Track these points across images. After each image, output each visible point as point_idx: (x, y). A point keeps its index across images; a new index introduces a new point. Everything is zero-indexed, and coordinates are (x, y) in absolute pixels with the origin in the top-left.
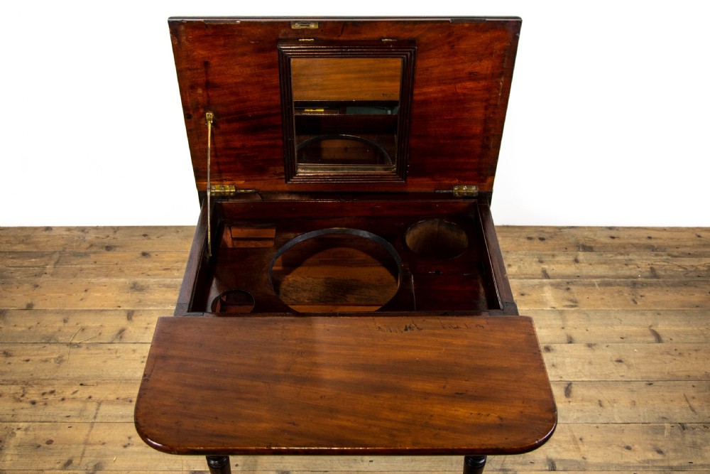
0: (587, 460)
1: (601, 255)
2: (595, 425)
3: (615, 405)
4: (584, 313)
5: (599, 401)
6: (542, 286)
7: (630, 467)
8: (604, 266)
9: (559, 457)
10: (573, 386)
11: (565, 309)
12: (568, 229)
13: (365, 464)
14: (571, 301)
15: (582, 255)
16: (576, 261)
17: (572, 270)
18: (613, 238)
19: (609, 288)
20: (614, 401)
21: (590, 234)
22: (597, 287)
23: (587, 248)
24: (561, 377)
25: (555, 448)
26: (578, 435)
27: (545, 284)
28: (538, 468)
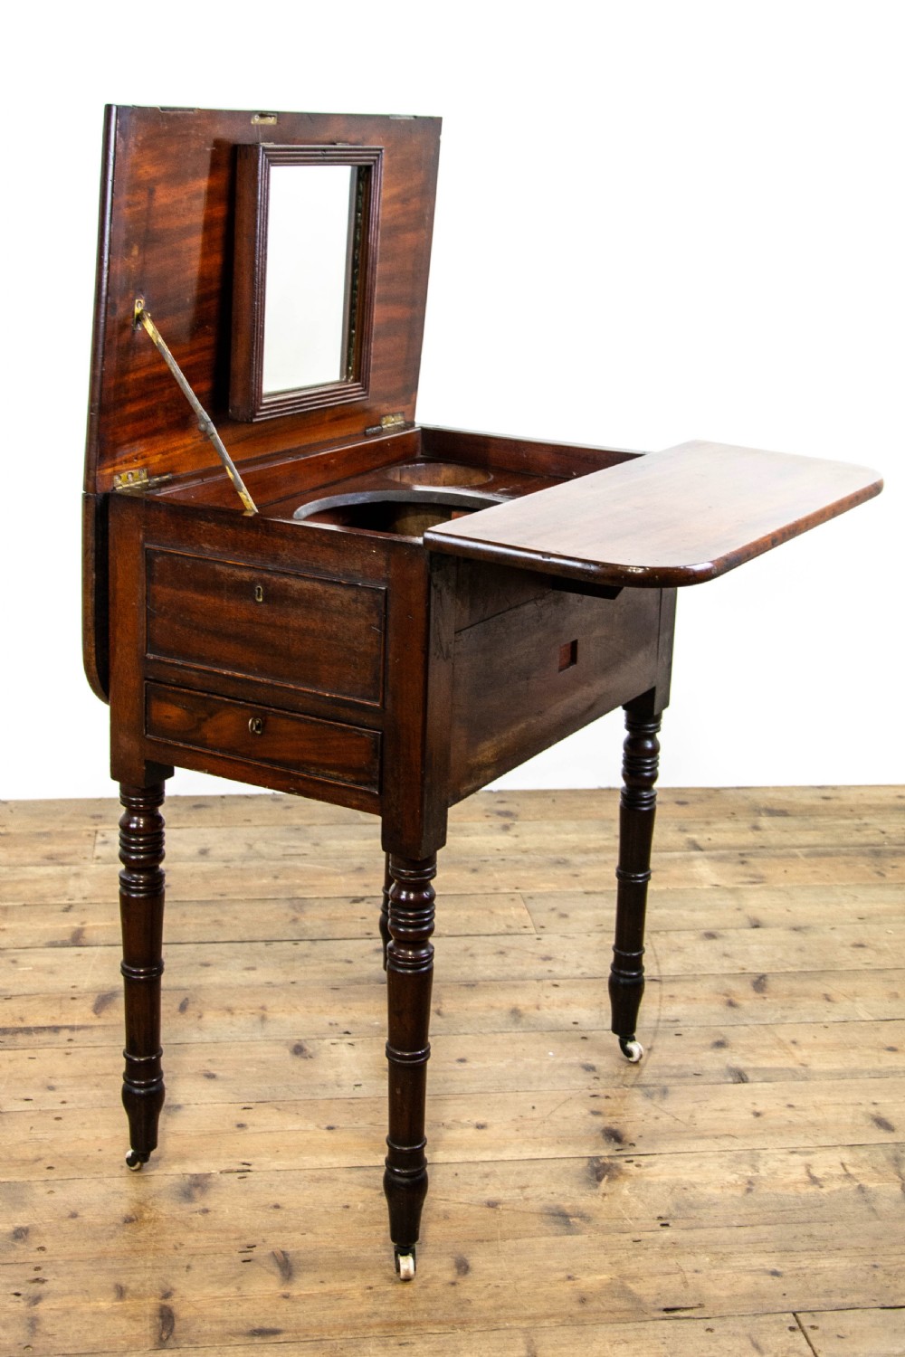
0: (810, 1067)
1: (806, 820)
2: (821, 1025)
3: (858, 999)
4: (779, 890)
5: (826, 995)
6: (690, 860)
7: (899, 1072)
8: (813, 832)
9: (751, 1065)
10: (770, 978)
11: (740, 886)
12: (736, 791)
13: (345, 1089)
14: (751, 876)
15: (765, 821)
16: (756, 828)
17: (750, 838)
18: (826, 798)
19: (826, 859)
20: (855, 994)
21: (780, 795)
22: (803, 858)
23: (772, 812)
24: (743, 969)
25: (743, 1054)
26: (787, 1039)
27: (696, 858)
28: (712, 1080)
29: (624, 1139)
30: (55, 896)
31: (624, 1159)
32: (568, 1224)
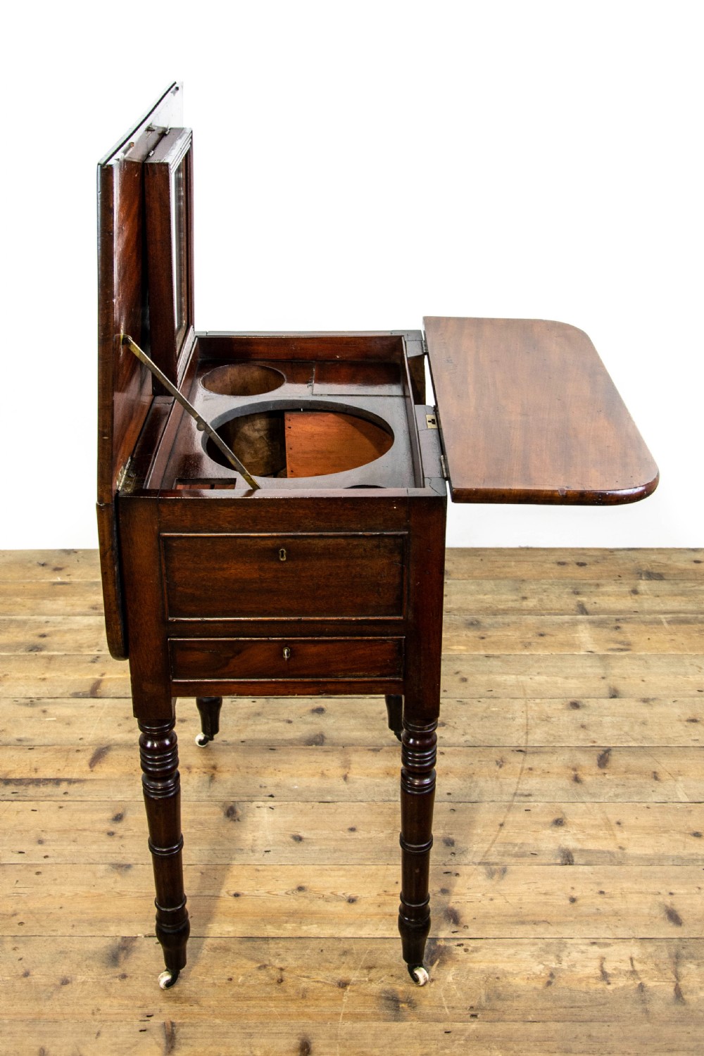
0: (627, 851)
1: (677, 584)
2: (645, 805)
3: (680, 778)
4: (640, 658)
5: (655, 773)
6: (574, 624)
7: (697, 860)
8: (679, 598)
9: (579, 846)
10: (613, 753)
11: (609, 653)
12: (626, 551)
13: (257, 854)
14: (621, 643)
15: (643, 585)
16: (635, 592)
17: (627, 603)
18: (697, 562)
19: (684, 626)
20: (679, 773)
21: (662, 559)
22: (666, 625)
23: (651, 576)
24: (594, 742)
25: (575, 834)
26: (613, 819)
27: (581, 622)
28: (544, 861)
29: (461, 920)
30: (89, 647)
31: (456, 942)
32: (397, 1009)
